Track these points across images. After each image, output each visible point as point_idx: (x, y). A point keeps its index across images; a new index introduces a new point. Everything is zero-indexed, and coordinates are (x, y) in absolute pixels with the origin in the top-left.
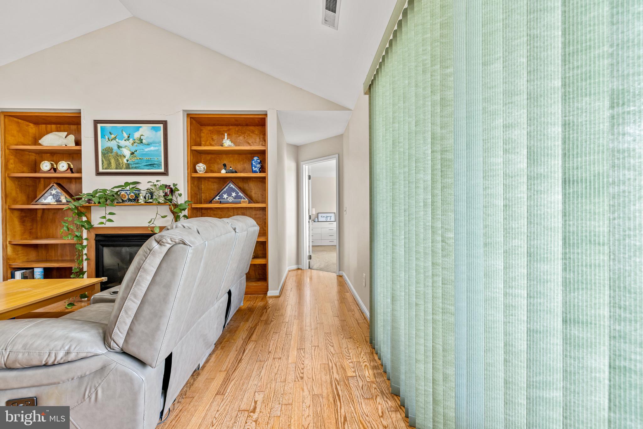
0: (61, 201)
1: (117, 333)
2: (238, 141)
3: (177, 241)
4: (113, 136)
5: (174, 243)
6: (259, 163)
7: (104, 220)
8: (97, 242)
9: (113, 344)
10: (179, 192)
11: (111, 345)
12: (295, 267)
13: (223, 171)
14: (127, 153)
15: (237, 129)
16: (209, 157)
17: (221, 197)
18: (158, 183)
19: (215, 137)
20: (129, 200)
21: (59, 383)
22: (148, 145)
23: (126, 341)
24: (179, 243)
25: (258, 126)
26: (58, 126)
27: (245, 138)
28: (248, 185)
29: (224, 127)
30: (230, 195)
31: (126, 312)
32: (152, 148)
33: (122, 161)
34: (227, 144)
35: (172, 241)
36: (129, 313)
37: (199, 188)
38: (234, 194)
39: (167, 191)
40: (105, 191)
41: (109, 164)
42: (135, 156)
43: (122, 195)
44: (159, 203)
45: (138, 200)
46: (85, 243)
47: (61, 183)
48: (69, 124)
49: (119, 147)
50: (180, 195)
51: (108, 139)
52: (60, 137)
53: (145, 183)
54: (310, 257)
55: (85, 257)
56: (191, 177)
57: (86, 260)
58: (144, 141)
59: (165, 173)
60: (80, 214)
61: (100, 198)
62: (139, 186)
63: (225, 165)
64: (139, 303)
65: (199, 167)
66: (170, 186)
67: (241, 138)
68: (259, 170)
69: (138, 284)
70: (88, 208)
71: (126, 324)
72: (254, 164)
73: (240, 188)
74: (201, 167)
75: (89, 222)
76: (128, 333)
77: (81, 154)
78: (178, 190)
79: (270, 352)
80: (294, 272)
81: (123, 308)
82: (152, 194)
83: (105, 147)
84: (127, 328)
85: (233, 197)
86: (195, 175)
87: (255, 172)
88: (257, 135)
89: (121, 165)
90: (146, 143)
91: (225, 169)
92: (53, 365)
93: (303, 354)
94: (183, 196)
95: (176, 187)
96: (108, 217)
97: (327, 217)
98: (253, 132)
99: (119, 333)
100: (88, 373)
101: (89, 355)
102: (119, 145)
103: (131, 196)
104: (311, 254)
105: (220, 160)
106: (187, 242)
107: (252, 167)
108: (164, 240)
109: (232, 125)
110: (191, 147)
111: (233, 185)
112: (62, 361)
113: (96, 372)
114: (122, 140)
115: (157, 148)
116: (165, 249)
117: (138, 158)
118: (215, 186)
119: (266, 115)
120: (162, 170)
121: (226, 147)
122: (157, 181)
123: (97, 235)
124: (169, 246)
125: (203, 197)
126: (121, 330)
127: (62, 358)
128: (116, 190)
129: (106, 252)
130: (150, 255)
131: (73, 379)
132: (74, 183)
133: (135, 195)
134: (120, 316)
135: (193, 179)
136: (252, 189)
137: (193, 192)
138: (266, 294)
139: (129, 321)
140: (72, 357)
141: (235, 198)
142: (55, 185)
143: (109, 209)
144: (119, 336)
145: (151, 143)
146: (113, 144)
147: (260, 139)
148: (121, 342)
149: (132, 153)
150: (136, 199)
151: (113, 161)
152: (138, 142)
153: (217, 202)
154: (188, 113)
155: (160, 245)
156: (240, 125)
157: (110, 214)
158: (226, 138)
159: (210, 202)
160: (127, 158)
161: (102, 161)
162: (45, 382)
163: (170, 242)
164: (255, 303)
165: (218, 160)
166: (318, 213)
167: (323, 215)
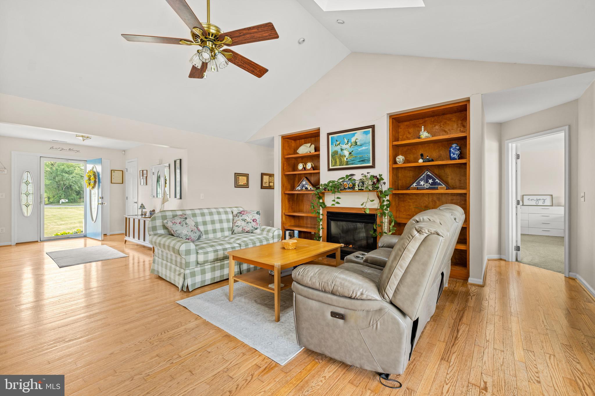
0: (307, 189)
1: (389, 290)
2: (434, 130)
3: (433, 232)
4: (338, 142)
5: (430, 233)
6: (458, 150)
7: (334, 203)
8: (328, 216)
9: (385, 295)
10: (384, 181)
11: (385, 296)
12: (496, 256)
13: (421, 161)
14: (346, 153)
15: (432, 120)
16: (405, 149)
17: (418, 184)
18: (368, 175)
19: (411, 130)
20: (349, 188)
21: (356, 311)
22: (361, 145)
23: (394, 295)
24: (434, 234)
25: (455, 112)
26: (305, 139)
27: (441, 127)
28: (444, 171)
29: (420, 120)
30: (427, 182)
31: (395, 277)
32: (364, 148)
33: (343, 159)
34: (424, 135)
35: (429, 231)
36: (397, 277)
37: (397, 176)
38: (431, 181)
39: (375, 180)
40: (333, 182)
41: (336, 162)
42: (352, 155)
43: (345, 184)
44: (370, 190)
45: (354, 188)
46: (321, 217)
47: (307, 177)
48: (311, 137)
49: (342, 150)
50: (384, 183)
51: (335, 145)
52: (307, 147)
53: (358, 175)
54: (518, 249)
55: (321, 227)
56: (392, 168)
57: (322, 228)
58: (358, 143)
59: (373, 167)
60: (320, 198)
61: (331, 187)
62: (354, 177)
63: (422, 155)
64: (403, 272)
65: (399, 158)
66: (376, 176)
67: (437, 127)
68: (458, 156)
69: (403, 259)
70: (323, 194)
71: (394, 284)
72: (453, 151)
73: (436, 175)
74: (400, 159)
75: (323, 203)
76: (395, 291)
77: (319, 157)
78: (383, 180)
79: (488, 341)
80: (495, 262)
81: (393, 273)
82: (363, 183)
83: (333, 151)
84: (395, 287)
85: (429, 183)
86: (395, 166)
87: (454, 159)
88: (455, 121)
89: (343, 163)
90: (360, 145)
91: (422, 159)
92: (354, 299)
93: (534, 358)
94: (386, 184)
95: (382, 177)
96: (337, 200)
97: (537, 200)
98: (450, 120)
99: (390, 290)
100: (371, 310)
101: (373, 299)
102: (341, 149)
103: (350, 185)
104: (519, 245)
105: (416, 150)
106: (441, 234)
107: (450, 154)
108: (423, 231)
109: (428, 117)
110: (392, 142)
111: (430, 173)
112: (359, 298)
113: (376, 311)
114: (343, 145)
115: (367, 148)
116: (423, 237)
117: (354, 157)
118: (411, 174)
119: (468, 101)
120: (371, 164)
121: (424, 139)
122: (368, 173)
123: (328, 212)
124: (426, 235)
125: (400, 184)
126: (391, 288)
127: (359, 296)
128: (341, 181)
129: (333, 224)
130: (412, 240)
131: (363, 311)
132: (313, 176)
133: (353, 184)
134: (391, 278)
135: (393, 168)
136: (448, 175)
137: (393, 180)
138: (468, 280)
139: (396, 283)
140: (364, 297)
141: (431, 185)
142: (305, 178)
143: (338, 195)
144: (390, 291)
145: (363, 144)
146: (338, 148)
147: (457, 125)
148: (391, 296)
149: (350, 153)
150: (353, 188)
151: (338, 160)
152: (354, 144)
153: (414, 189)
154: (390, 115)
155: (420, 233)
156: (436, 115)
157: (338, 198)
158: (423, 130)
159: (408, 188)
160: (346, 157)
161: (332, 161)
162: (350, 307)
163: (427, 232)
164: (455, 287)
165: (414, 150)
166: (523, 195)
167: (531, 197)
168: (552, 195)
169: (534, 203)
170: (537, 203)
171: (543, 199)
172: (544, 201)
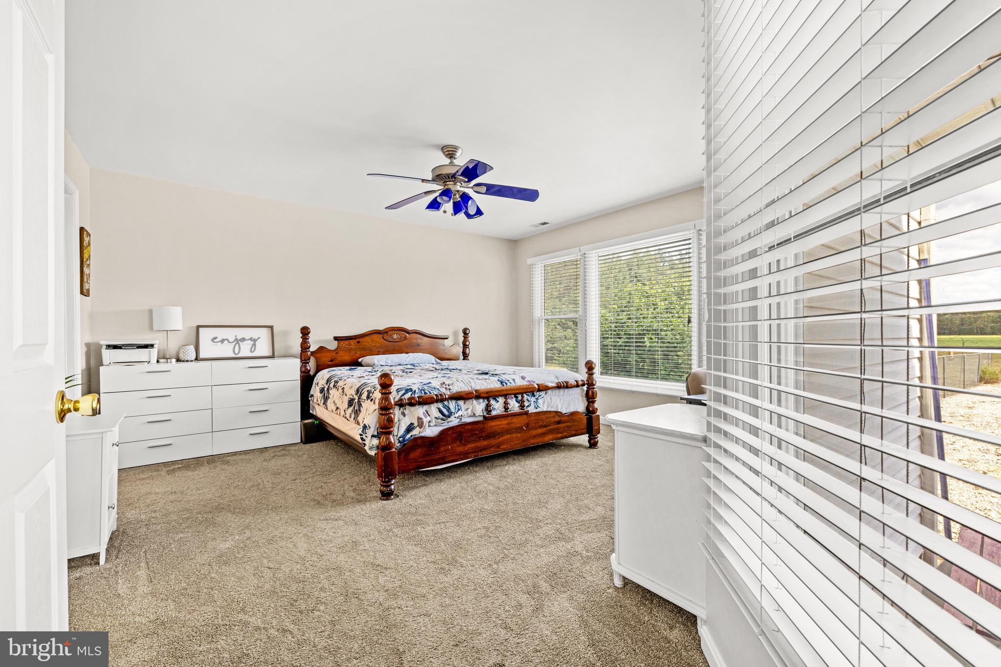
97: (238, 341)
166: (198, 327)
167: (221, 333)
168: (271, 327)
169: (226, 350)
170: (237, 351)
171: (251, 339)
172: (254, 345)
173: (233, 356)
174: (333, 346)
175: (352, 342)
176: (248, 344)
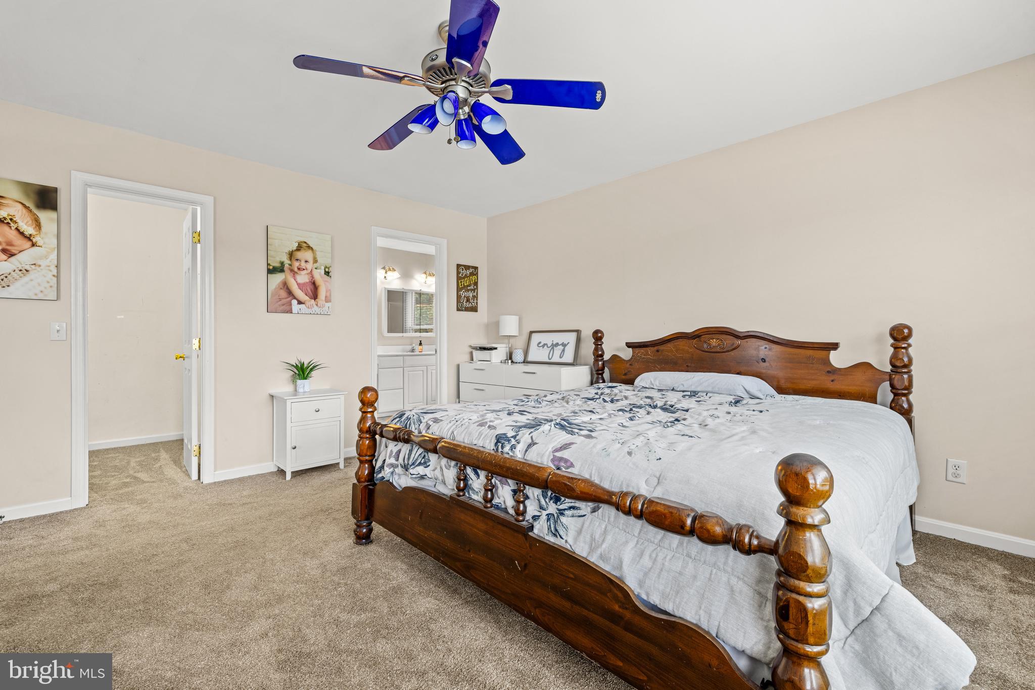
97: (553, 346)
166: (533, 332)
168: (578, 332)
169: (542, 355)
170: (550, 356)
171: (564, 343)
172: (563, 350)
173: (548, 360)
174: (627, 354)
175: (650, 350)
176: (559, 349)
